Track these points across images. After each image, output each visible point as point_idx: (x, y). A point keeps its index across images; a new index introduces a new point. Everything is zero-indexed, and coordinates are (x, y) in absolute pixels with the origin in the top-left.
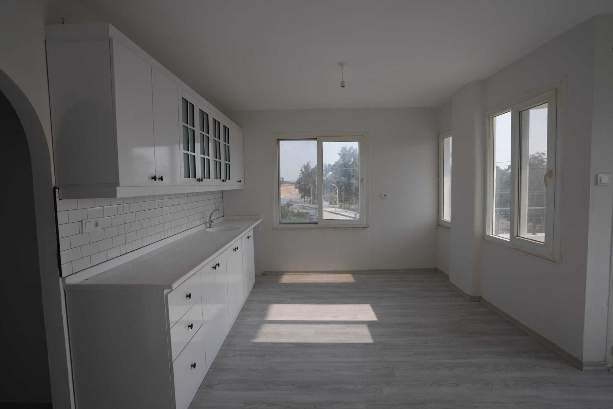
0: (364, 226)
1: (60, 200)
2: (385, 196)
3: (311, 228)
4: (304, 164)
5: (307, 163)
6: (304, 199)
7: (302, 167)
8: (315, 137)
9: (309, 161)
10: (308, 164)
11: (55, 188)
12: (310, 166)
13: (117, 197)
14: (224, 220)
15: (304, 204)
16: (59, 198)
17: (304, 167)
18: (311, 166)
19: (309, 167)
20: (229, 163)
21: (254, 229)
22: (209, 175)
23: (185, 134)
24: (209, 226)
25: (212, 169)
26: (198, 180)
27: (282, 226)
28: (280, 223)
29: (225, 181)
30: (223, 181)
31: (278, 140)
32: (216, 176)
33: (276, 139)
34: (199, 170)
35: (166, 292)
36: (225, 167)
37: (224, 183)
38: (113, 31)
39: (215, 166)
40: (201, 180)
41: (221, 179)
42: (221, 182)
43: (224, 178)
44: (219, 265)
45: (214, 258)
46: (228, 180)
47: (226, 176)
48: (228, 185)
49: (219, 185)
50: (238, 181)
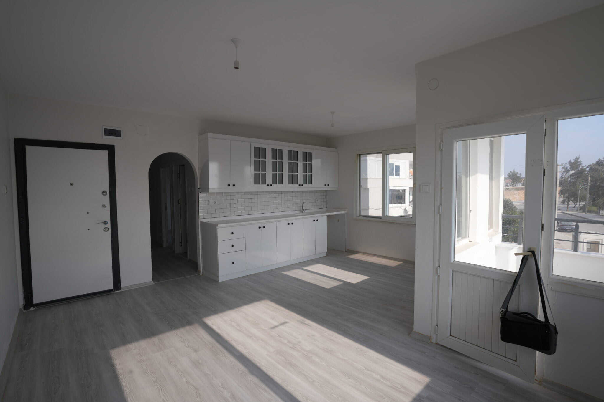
3: (377, 222)
4: (571, 160)
5: (574, 158)
6: (566, 206)
7: (567, 164)
8: (381, 151)
9: (579, 156)
10: (577, 159)
11: (199, 189)
12: (580, 161)
13: (209, 192)
14: (326, 210)
15: (567, 211)
16: (200, 192)
17: (570, 163)
18: (582, 162)
19: (579, 163)
20: (311, 174)
21: (328, 216)
22: (281, 182)
23: (256, 163)
24: (302, 212)
25: (285, 179)
26: (268, 185)
27: (360, 218)
28: (360, 215)
29: (302, 185)
30: (300, 185)
31: (360, 155)
32: (290, 182)
33: (357, 155)
34: (269, 180)
35: (217, 227)
36: (305, 177)
37: (301, 186)
38: (210, 135)
39: (290, 177)
40: (271, 185)
41: (298, 184)
42: (297, 185)
43: (301, 183)
44: (264, 227)
45: (261, 223)
46: (308, 185)
47: (305, 182)
48: (307, 187)
49: (295, 187)
50: (326, 185)
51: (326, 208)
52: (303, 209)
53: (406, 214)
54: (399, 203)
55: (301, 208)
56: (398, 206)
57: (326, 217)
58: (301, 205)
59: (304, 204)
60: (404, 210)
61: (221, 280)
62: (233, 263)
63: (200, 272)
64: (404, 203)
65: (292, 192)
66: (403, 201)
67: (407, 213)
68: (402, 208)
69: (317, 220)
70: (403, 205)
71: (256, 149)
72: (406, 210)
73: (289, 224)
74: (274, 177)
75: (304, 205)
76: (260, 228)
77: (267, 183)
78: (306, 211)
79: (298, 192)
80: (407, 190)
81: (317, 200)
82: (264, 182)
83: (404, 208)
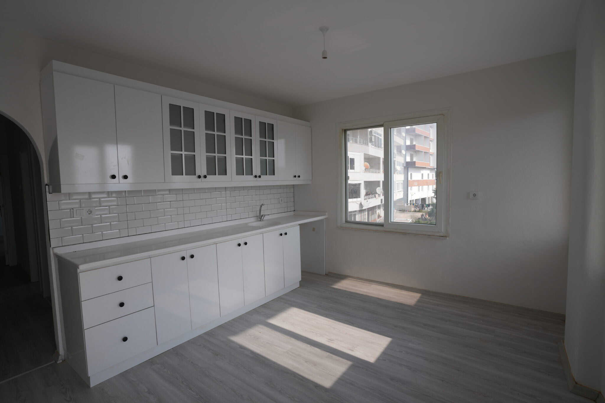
0: (442, 234)
1: (49, 193)
2: (475, 195)
3: (376, 231)
8: (381, 123)
14: (294, 215)
16: (49, 192)
20: (273, 158)
21: (300, 225)
22: (224, 172)
23: (175, 137)
24: (259, 220)
25: (231, 166)
26: (199, 177)
27: (348, 225)
28: (347, 222)
29: (260, 177)
30: (256, 177)
31: (345, 131)
32: (240, 172)
33: (342, 129)
34: (201, 167)
35: (78, 271)
36: (264, 163)
37: (258, 179)
38: (56, 64)
39: (239, 162)
40: (205, 177)
41: (252, 175)
42: (251, 177)
43: (258, 174)
44: (192, 256)
45: (186, 249)
46: (269, 176)
47: (264, 172)
48: (267, 180)
49: (247, 180)
50: (295, 176)
51: (294, 211)
52: (262, 214)
53: (361, 209)
54: (355, 198)
55: (258, 212)
56: (354, 201)
57: (298, 228)
58: (258, 209)
59: (263, 206)
60: (360, 204)
61: (93, 383)
62: (125, 339)
63: (58, 354)
64: (359, 197)
65: (244, 188)
66: (358, 196)
67: (362, 207)
68: (357, 202)
69: (286, 234)
70: (359, 199)
71: (174, 109)
72: (362, 205)
73: (239, 245)
74: (210, 162)
75: (262, 208)
76: (183, 258)
77: (198, 173)
78: (266, 218)
79: (252, 187)
80: (362, 184)
81: (282, 200)
82: (191, 171)
83: (359, 203)
